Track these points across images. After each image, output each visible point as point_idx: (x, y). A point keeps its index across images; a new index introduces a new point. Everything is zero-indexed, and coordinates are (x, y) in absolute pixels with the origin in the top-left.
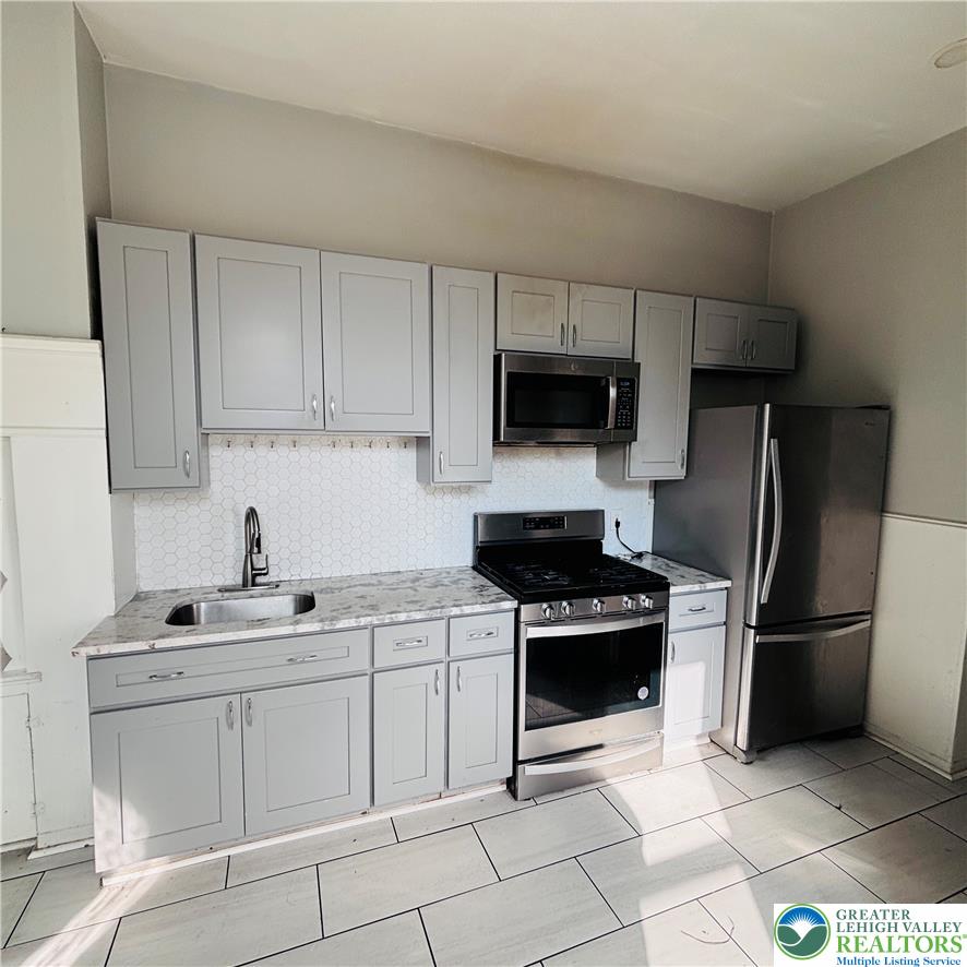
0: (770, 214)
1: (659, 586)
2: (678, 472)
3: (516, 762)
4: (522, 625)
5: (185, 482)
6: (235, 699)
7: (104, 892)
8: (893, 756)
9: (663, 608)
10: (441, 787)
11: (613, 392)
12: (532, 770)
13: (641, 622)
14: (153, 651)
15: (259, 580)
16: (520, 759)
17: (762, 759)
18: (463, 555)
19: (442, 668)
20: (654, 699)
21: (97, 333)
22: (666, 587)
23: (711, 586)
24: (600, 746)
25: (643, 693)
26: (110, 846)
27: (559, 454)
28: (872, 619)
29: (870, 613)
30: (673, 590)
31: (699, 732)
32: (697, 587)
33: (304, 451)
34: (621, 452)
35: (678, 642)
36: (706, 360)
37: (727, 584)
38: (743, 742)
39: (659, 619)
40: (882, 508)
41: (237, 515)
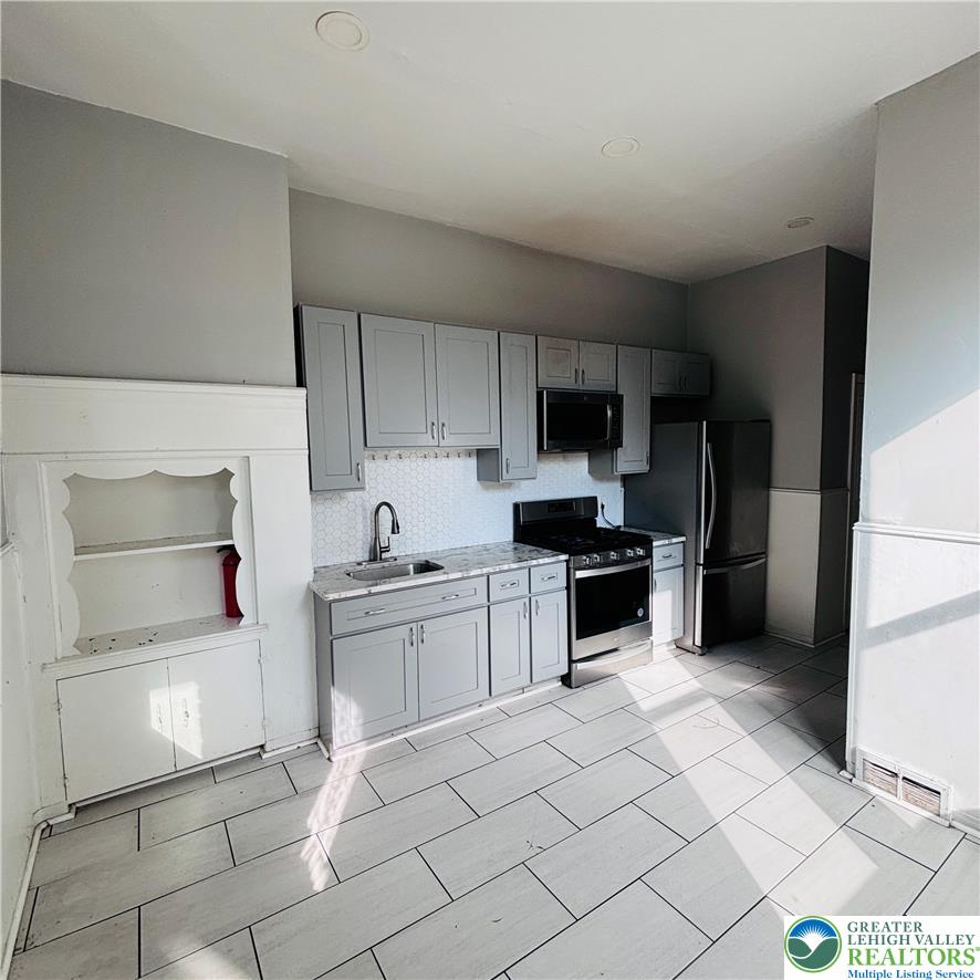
0: (687, 286)
1: (646, 543)
2: (643, 467)
3: (571, 662)
4: (572, 570)
5: (358, 485)
6: (414, 625)
7: (335, 766)
8: (782, 641)
9: (649, 555)
10: (529, 682)
11: (609, 413)
12: (580, 666)
13: (639, 565)
14: (370, 594)
15: (384, 556)
16: (574, 658)
17: (709, 652)
18: (507, 532)
19: (527, 600)
20: (646, 616)
21: (301, 383)
22: (651, 541)
23: (674, 540)
24: (616, 650)
25: (640, 613)
26: (343, 728)
27: (564, 458)
28: (766, 557)
29: (765, 553)
30: (655, 544)
31: (669, 640)
32: (667, 541)
33: (406, 461)
34: (610, 454)
35: (658, 578)
36: (658, 391)
37: (683, 539)
38: (698, 642)
39: (648, 562)
40: (768, 485)
41: (364, 510)
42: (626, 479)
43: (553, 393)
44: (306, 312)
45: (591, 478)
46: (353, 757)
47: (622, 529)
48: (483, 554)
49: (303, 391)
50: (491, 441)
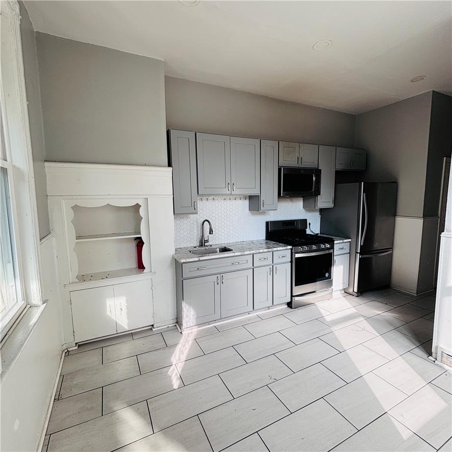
0: (355, 115)
1: (331, 242)
2: (331, 205)
3: (292, 296)
4: (293, 254)
5: (193, 211)
6: (219, 275)
8: (399, 292)
9: (332, 247)
10: (272, 304)
11: (314, 178)
12: (297, 299)
13: (327, 252)
14: (199, 261)
15: (206, 244)
16: (294, 294)
17: (361, 295)
19: (271, 267)
20: (330, 277)
21: (170, 165)
22: (334, 241)
23: (345, 241)
24: (314, 292)
25: (327, 275)
26: (187, 320)
27: (291, 200)
28: (392, 250)
29: (392, 248)
30: (335, 242)
31: (341, 289)
32: (341, 241)
34: (314, 199)
35: (336, 259)
36: (339, 167)
37: (350, 240)
38: (356, 290)
39: (331, 251)
40: (395, 214)
41: (197, 223)
42: (322, 211)
43: (286, 169)
44: (172, 132)
45: (303, 210)
46: (192, 333)
47: (319, 235)
48: (251, 245)
49: (170, 169)
50: (255, 192)
